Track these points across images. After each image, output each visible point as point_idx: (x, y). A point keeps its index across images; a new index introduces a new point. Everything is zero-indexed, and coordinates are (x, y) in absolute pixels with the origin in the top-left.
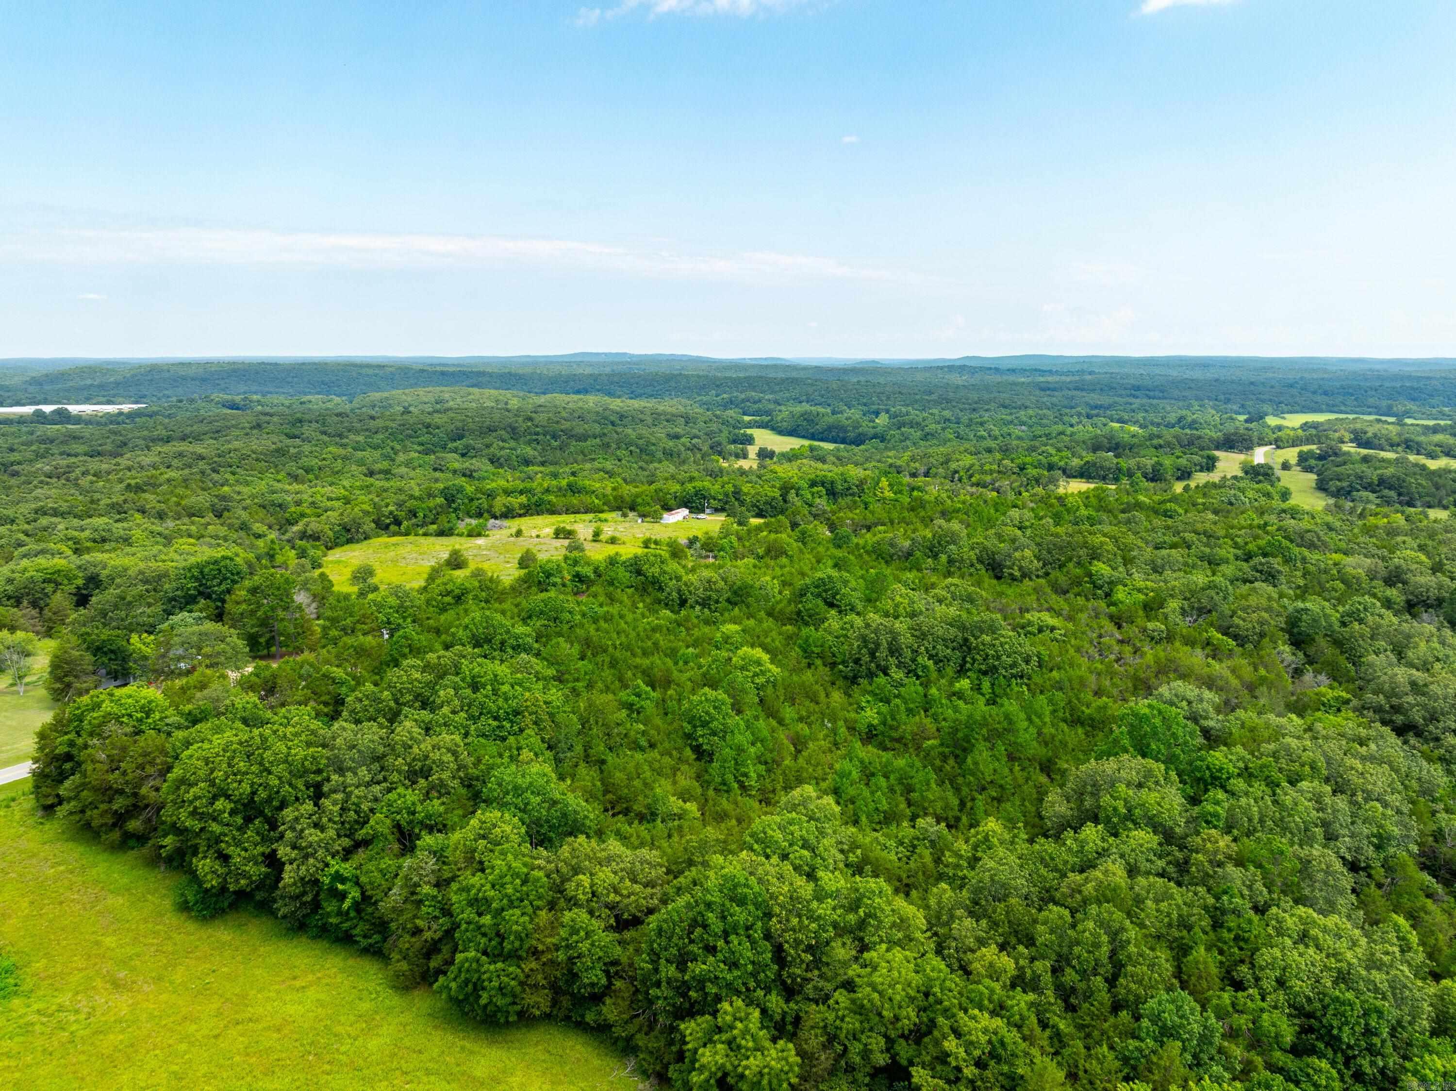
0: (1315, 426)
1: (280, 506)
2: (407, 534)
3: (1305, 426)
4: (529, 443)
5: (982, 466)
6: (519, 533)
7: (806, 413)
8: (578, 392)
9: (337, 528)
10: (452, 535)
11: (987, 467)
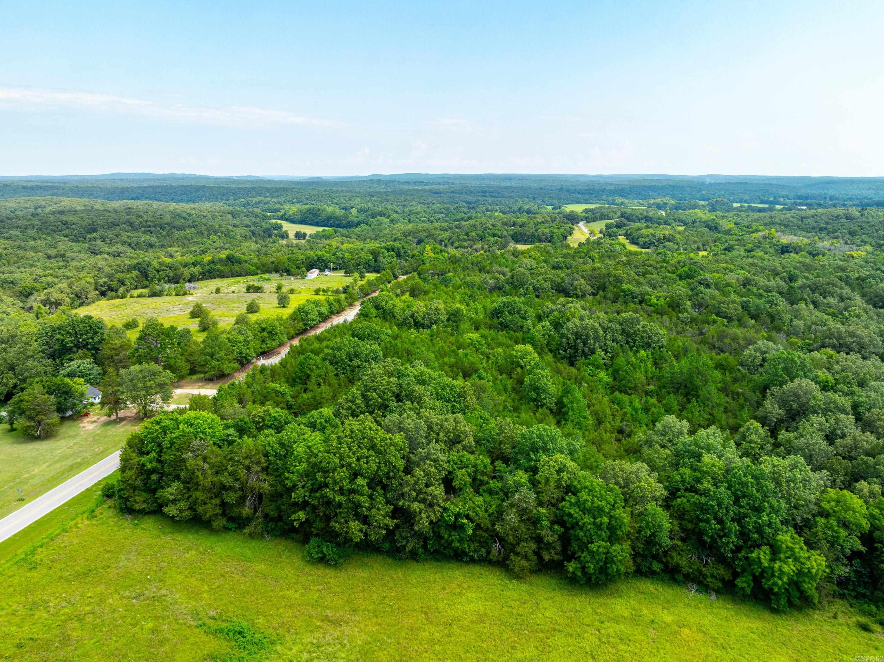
0: (591, 210)
1: (12, 282)
2: (123, 297)
3: (586, 211)
4: (144, 232)
5: (458, 236)
6: (218, 291)
7: (310, 209)
8: (132, 199)
9: (71, 296)
10: (162, 295)
11: (461, 237)
